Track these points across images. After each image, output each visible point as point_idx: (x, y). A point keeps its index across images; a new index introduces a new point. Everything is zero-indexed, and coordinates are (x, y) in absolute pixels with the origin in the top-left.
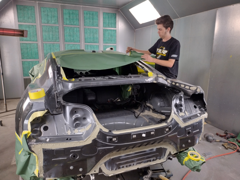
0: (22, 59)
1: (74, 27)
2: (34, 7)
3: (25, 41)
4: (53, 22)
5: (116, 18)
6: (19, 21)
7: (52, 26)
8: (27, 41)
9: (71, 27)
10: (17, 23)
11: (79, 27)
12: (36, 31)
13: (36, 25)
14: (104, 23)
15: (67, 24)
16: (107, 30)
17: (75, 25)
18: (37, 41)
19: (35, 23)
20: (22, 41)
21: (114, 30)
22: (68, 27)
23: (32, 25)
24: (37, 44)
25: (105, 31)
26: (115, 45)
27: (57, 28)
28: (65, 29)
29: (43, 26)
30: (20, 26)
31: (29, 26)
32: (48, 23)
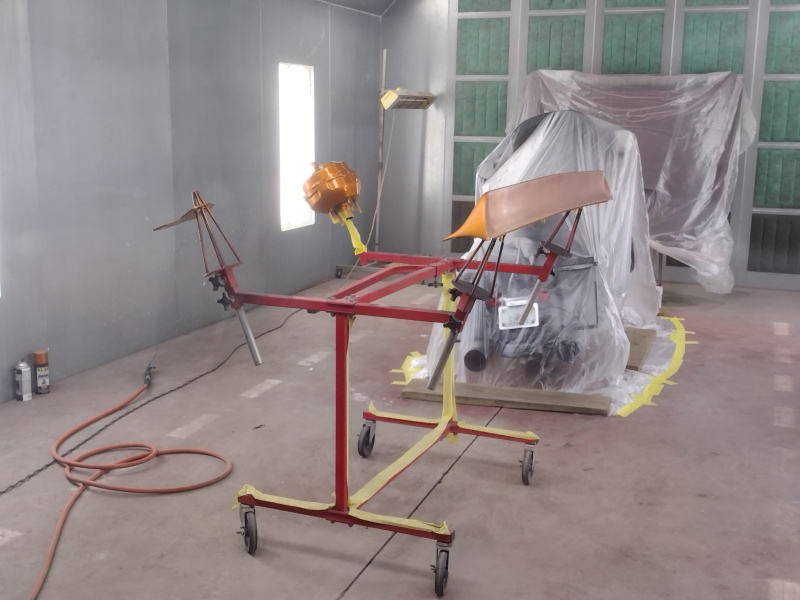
0: (457, 133)
1: (645, 14)
3: (470, 74)
4: (568, 1)
6: (461, 9)
7: (562, 17)
8: (477, 74)
9: (633, 15)
10: (457, 15)
11: (663, 14)
12: (508, 38)
13: (509, 19)
15: (615, 5)
16: (789, 15)
17: (649, 5)
18: (506, 73)
19: (509, 9)
20: (463, 74)
22: (620, 15)
23: (499, 19)
24: (506, 85)
27: (579, 22)
28: (607, 23)
29: (532, 19)
30: (462, 23)
31: (487, 23)
32: (550, 6)
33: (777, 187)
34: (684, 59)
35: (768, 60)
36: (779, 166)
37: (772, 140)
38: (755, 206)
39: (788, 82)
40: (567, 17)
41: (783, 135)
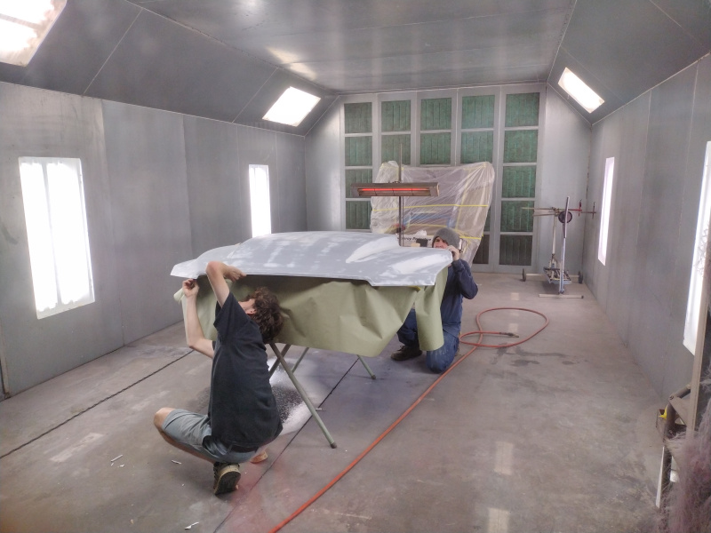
0: (347, 197)
1: (441, 134)
2: (371, 103)
3: (353, 166)
4: (401, 127)
5: (537, 102)
6: (347, 132)
7: (399, 135)
8: (356, 165)
9: (434, 134)
10: (344, 135)
11: (450, 133)
12: (372, 147)
13: (371, 137)
14: (507, 116)
15: (426, 129)
16: (515, 132)
17: (443, 128)
18: (371, 164)
19: (371, 132)
20: (349, 166)
21: (532, 131)
22: (428, 134)
23: (366, 137)
24: (371, 171)
25: (507, 135)
26: (535, 164)
27: (408, 138)
28: (423, 137)
29: (384, 137)
30: (347, 139)
31: (360, 139)
32: (392, 130)
33: (512, 221)
34: (462, 156)
35: (505, 156)
36: (513, 210)
37: (509, 197)
38: (501, 231)
39: (515, 167)
40: (401, 135)
41: (514, 194)
